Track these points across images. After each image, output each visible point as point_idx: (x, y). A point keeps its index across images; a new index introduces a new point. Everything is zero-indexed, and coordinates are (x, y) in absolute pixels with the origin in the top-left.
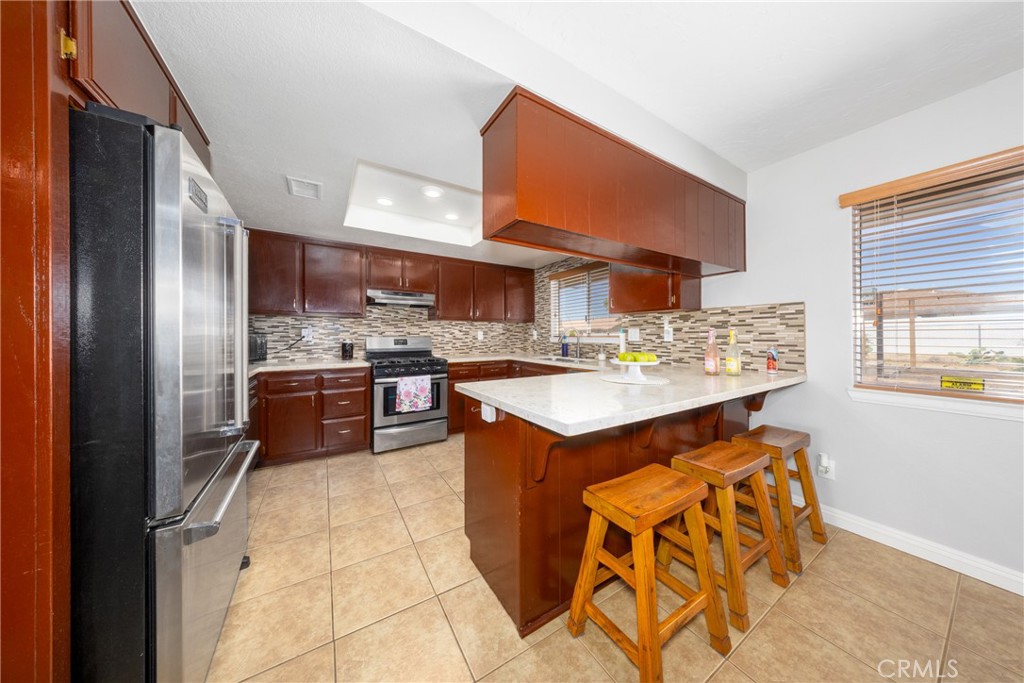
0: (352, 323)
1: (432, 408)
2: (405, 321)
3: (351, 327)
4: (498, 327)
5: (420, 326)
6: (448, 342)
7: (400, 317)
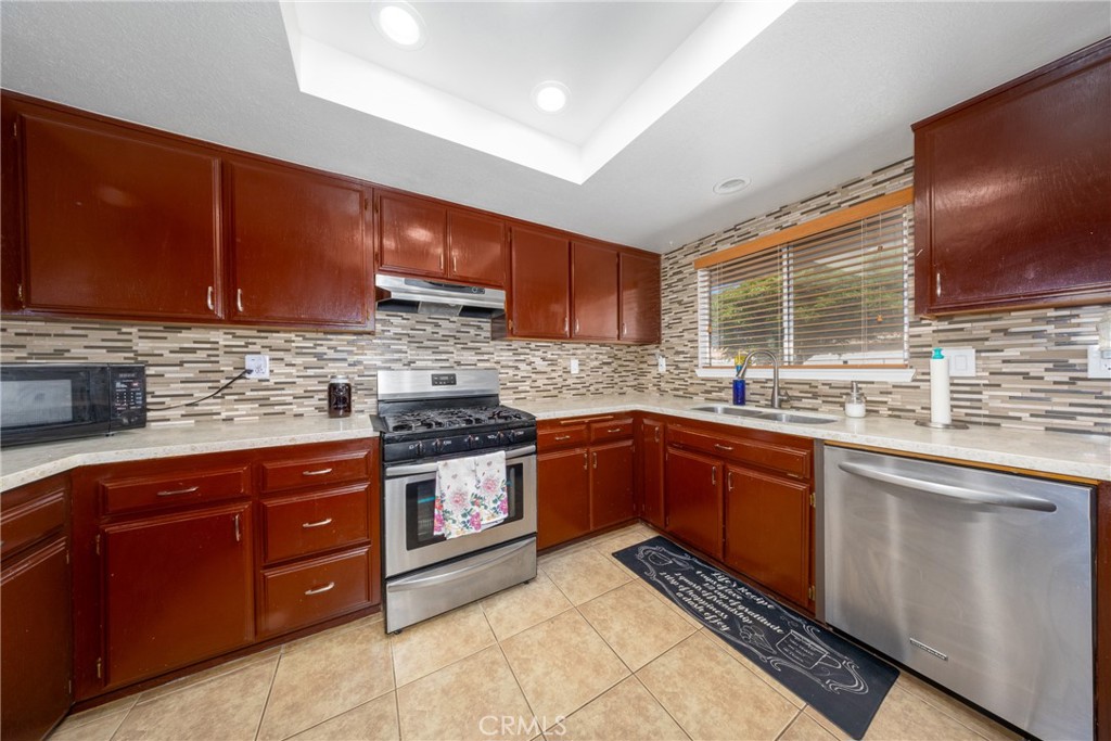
0: (350, 343)
1: (507, 519)
2: (452, 341)
3: (350, 352)
4: (601, 353)
5: (477, 351)
6: (524, 379)
7: (441, 332)
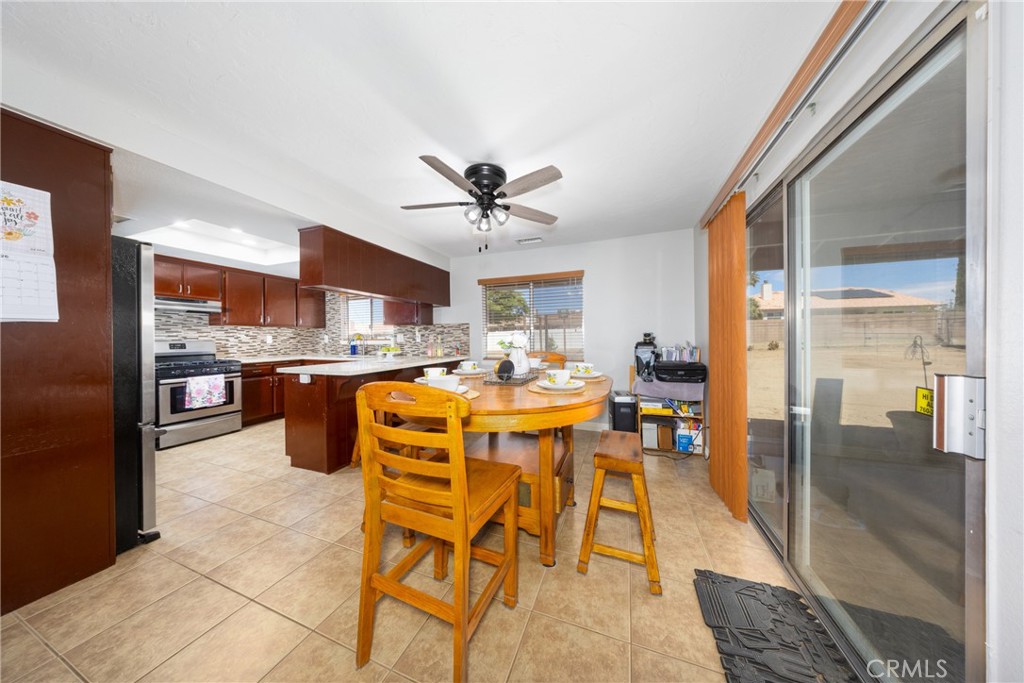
1: (225, 403)
2: (181, 326)
4: (288, 332)
5: (199, 331)
6: (232, 346)
7: (172, 321)
